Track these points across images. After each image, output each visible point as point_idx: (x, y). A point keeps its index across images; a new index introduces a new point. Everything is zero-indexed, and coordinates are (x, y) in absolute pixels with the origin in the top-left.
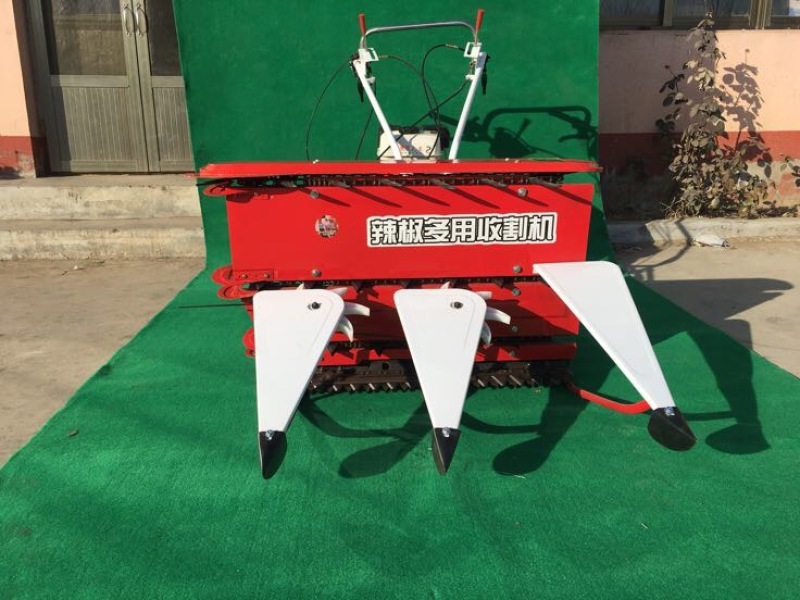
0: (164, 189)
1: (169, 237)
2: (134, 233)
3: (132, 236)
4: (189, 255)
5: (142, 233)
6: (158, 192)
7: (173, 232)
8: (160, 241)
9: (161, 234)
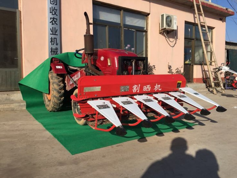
0: (8, 95)
1: (13, 105)
2: (4, 105)
3: (4, 106)
4: (18, 109)
5: (7, 105)
6: (6, 95)
7: (14, 104)
8: (11, 107)
9: (11, 105)
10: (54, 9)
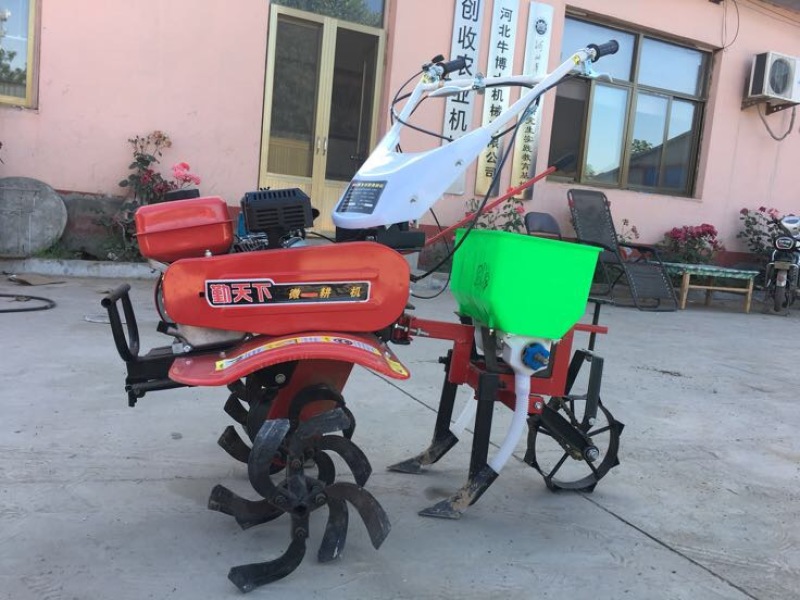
10: (469, 32)
